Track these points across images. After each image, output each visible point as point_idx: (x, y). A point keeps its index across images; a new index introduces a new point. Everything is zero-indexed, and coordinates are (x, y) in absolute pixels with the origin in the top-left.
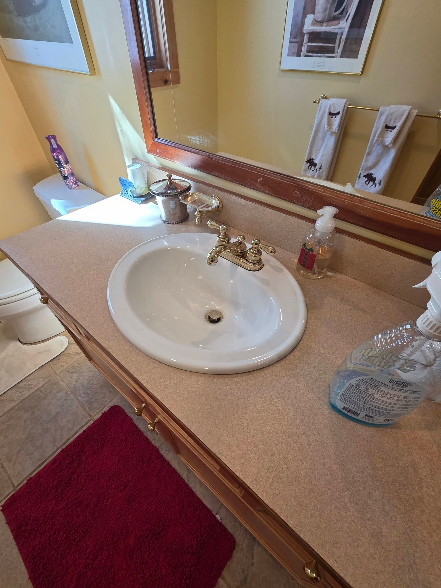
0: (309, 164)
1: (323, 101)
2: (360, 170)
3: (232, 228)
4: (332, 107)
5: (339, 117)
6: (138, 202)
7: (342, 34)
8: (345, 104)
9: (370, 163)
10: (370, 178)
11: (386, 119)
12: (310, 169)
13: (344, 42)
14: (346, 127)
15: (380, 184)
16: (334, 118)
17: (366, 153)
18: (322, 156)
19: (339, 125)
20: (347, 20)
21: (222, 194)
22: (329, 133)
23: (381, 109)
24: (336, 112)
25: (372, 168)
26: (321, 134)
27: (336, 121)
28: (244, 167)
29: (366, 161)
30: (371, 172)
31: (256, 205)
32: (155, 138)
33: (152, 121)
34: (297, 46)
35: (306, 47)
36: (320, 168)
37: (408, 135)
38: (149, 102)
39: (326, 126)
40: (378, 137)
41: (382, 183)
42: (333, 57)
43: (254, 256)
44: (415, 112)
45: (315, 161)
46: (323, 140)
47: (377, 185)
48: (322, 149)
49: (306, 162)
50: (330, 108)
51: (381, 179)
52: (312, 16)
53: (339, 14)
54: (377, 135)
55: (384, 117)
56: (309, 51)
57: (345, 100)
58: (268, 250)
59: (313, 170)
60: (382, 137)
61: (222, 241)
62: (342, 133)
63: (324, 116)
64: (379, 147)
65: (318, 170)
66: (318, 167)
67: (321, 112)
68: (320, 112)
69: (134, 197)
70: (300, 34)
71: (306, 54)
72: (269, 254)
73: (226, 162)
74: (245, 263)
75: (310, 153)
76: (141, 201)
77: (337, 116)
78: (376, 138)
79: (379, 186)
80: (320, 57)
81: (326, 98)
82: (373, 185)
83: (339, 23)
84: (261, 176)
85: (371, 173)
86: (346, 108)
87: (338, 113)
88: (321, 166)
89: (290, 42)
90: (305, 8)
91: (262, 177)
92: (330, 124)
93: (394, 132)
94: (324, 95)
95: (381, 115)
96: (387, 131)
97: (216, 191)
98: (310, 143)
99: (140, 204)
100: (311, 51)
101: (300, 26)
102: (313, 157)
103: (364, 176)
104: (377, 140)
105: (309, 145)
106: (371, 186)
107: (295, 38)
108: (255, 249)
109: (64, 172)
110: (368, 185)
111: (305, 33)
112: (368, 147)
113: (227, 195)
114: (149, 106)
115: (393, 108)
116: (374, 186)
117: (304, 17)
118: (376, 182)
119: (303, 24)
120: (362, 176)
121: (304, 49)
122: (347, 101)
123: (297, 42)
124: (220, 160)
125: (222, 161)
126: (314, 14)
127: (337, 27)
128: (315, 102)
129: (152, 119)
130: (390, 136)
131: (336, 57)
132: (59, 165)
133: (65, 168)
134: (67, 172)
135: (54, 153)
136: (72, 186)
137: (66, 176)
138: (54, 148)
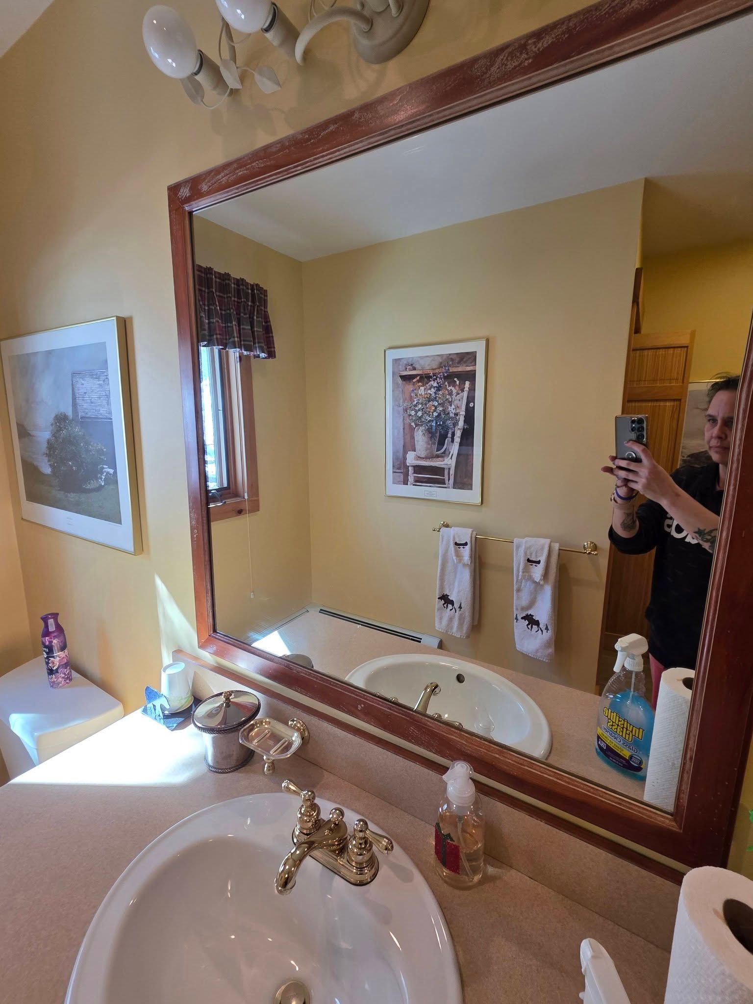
0: (443, 602)
1: (444, 529)
2: (515, 610)
3: (325, 773)
4: (456, 537)
5: (468, 548)
6: (169, 727)
7: (449, 469)
8: (472, 534)
9: (524, 602)
10: (532, 621)
11: (526, 553)
12: (447, 608)
13: (453, 476)
14: (480, 557)
15: (547, 629)
16: (462, 549)
17: (515, 589)
18: (459, 592)
19: (471, 557)
20: (451, 458)
21: (308, 718)
22: (460, 566)
23: (516, 540)
24: (464, 542)
25: (529, 607)
26: (450, 567)
27: (466, 552)
28: (336, 687)
29: (518, 598)
30: (529, 612)
31: (359, 740)
32: (212, 632)
33: (211, 614)
34: (402, 476)
35: (413, 478)
36: (460, 607)
37: (560, 569)
38: (210, 594)
39: (454, 558)
40: (523, 572)
41: (549, 628)
42: (446, 488)
43: (361, 855)
44: (556, 546)
45: (451, 598)
46: (455, 572)
47: (545, 631)
48: (456, 584)
49: (439, 598)
50: (454, 538)
51: (546, 623)
52: (413, 453)
53: (442, 453)
54: (521, 570)
55: (522, 551)
56: (416, 481)
57: (470, 530)
58: (381, 845)
59: (451, 610)
60: (527, 572)
61: (306, 821)
62: (477, 564)
63: (449, 546)
64: (528, 583)
65: (458, 610)
66: (456, 605)
67: (444, 542)
68: (442, 541)
69: (166, 717)
70: (404, 466)
71: (414, 483)
72: (382, 852)
73: (311, 676)
74: (345, 867)
75: (442, 587)
76: (175, 725)
77: (465, 547)
78: (520, 573)
79: (547, 632)
80: (431, 486)
81: (447, 526)
82: (538, 630)
83: (444, 460)
84: (361, 702)
85: (530, 614)
86: (474, 539)
87: (466, 544)
88: (461, 605)
89: (394, 472)
90: (404, 446)
91: (364, 703)
92: (458, 555)
93: (541, 566)
94: (444, 522)
95: (518, 547)
96: (532, 565)
97: (299, 712)
98: (438, 576)
99: (172, 731)
100: (418, 481)
101: (402, 460)
102: (447, 592)
103: (522, 618)
104: (524, 576)
105: (438, 578)
106: (536, 632)
107: (398, 469)
108: (361, 842)
109: (54, 663)
110: (531, 630)
111: (409, 466)
112: (515, 583)
113: (314, 720)
114: (209, 598)
115: (530, 541)
116: (540, 631)
117: (405, 453)
118: (541, 626)
119: (405, 459)
120: (519, 618)
121: (411, 479)
122: (473, 531)
123: (402, 473)
124: (304, 673)
125: (306, 674)
126: (415, 451)
127: (442, 463)
128: (434, 530)
129: (211, 612)
130: (537, 572)
131: (449, 488)
132: (47, 653)
133: (57, 658)
134: (58, 664)
135: (47, 638)
136: (58, 684)
137: (54, 669)
138: (50, 631)
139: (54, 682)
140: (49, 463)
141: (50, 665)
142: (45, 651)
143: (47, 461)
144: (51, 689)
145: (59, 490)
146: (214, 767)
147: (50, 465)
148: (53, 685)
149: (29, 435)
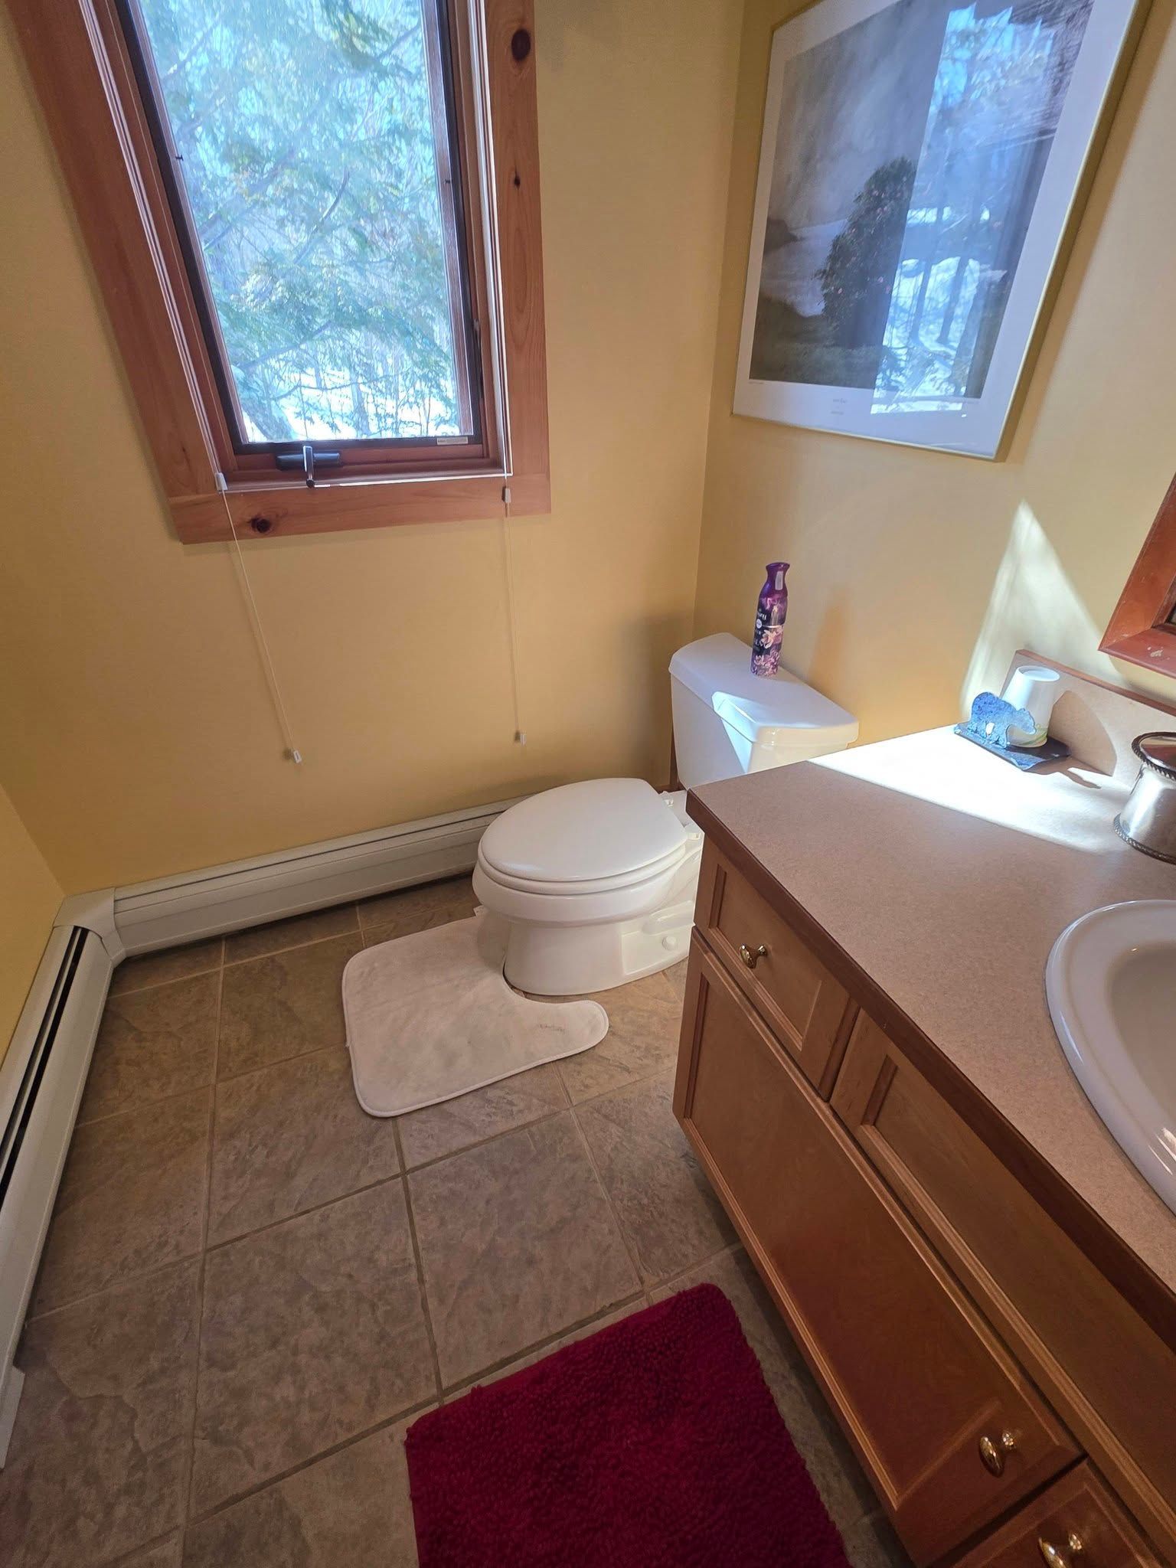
6: (1021, 765)
76: (1032, 764)
99: (1025, 771)
109: (767, 638)
132: (764, 622)
133: (774, 632)
134: (772, 641)
135: (769, 599)
136: (766, 670)
137: (766, 647)
138: (776, 588)
139: (761, 665)
140: (825, 291)
141: (763, 640)
142: (761, 618)
143: (819, 288)
144: (754, 676)
145: (833, 345)
146: (1140, 844)
147: (825, 295)
148: (757, 670)
149: (794, 239)
